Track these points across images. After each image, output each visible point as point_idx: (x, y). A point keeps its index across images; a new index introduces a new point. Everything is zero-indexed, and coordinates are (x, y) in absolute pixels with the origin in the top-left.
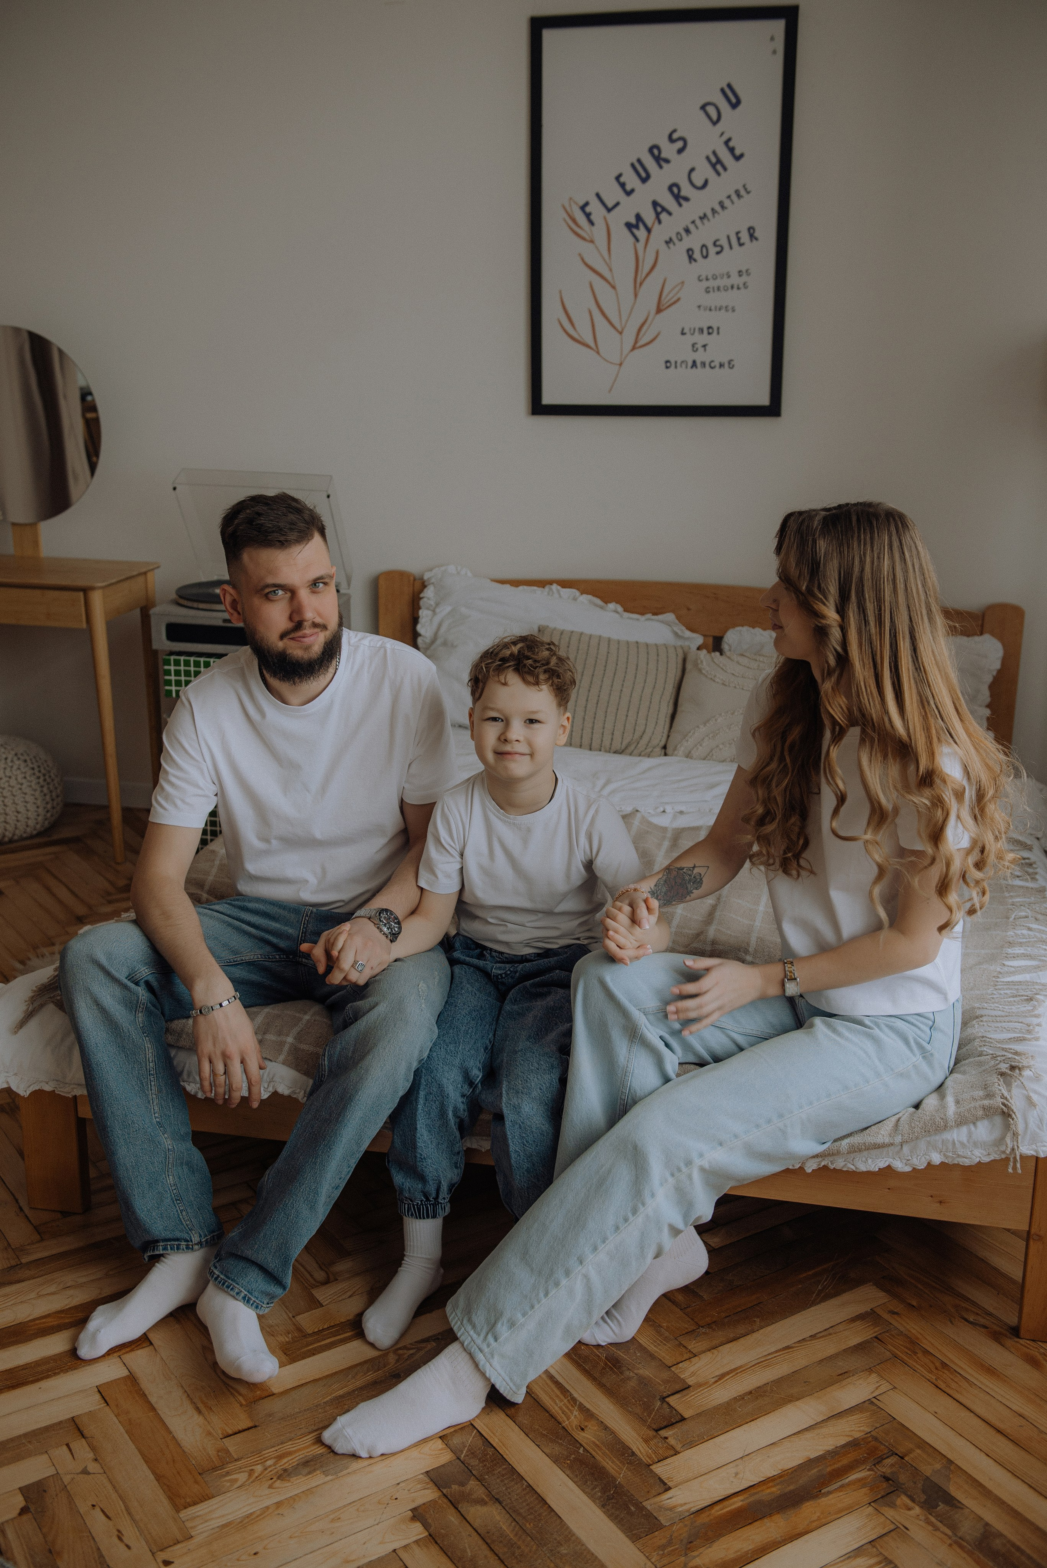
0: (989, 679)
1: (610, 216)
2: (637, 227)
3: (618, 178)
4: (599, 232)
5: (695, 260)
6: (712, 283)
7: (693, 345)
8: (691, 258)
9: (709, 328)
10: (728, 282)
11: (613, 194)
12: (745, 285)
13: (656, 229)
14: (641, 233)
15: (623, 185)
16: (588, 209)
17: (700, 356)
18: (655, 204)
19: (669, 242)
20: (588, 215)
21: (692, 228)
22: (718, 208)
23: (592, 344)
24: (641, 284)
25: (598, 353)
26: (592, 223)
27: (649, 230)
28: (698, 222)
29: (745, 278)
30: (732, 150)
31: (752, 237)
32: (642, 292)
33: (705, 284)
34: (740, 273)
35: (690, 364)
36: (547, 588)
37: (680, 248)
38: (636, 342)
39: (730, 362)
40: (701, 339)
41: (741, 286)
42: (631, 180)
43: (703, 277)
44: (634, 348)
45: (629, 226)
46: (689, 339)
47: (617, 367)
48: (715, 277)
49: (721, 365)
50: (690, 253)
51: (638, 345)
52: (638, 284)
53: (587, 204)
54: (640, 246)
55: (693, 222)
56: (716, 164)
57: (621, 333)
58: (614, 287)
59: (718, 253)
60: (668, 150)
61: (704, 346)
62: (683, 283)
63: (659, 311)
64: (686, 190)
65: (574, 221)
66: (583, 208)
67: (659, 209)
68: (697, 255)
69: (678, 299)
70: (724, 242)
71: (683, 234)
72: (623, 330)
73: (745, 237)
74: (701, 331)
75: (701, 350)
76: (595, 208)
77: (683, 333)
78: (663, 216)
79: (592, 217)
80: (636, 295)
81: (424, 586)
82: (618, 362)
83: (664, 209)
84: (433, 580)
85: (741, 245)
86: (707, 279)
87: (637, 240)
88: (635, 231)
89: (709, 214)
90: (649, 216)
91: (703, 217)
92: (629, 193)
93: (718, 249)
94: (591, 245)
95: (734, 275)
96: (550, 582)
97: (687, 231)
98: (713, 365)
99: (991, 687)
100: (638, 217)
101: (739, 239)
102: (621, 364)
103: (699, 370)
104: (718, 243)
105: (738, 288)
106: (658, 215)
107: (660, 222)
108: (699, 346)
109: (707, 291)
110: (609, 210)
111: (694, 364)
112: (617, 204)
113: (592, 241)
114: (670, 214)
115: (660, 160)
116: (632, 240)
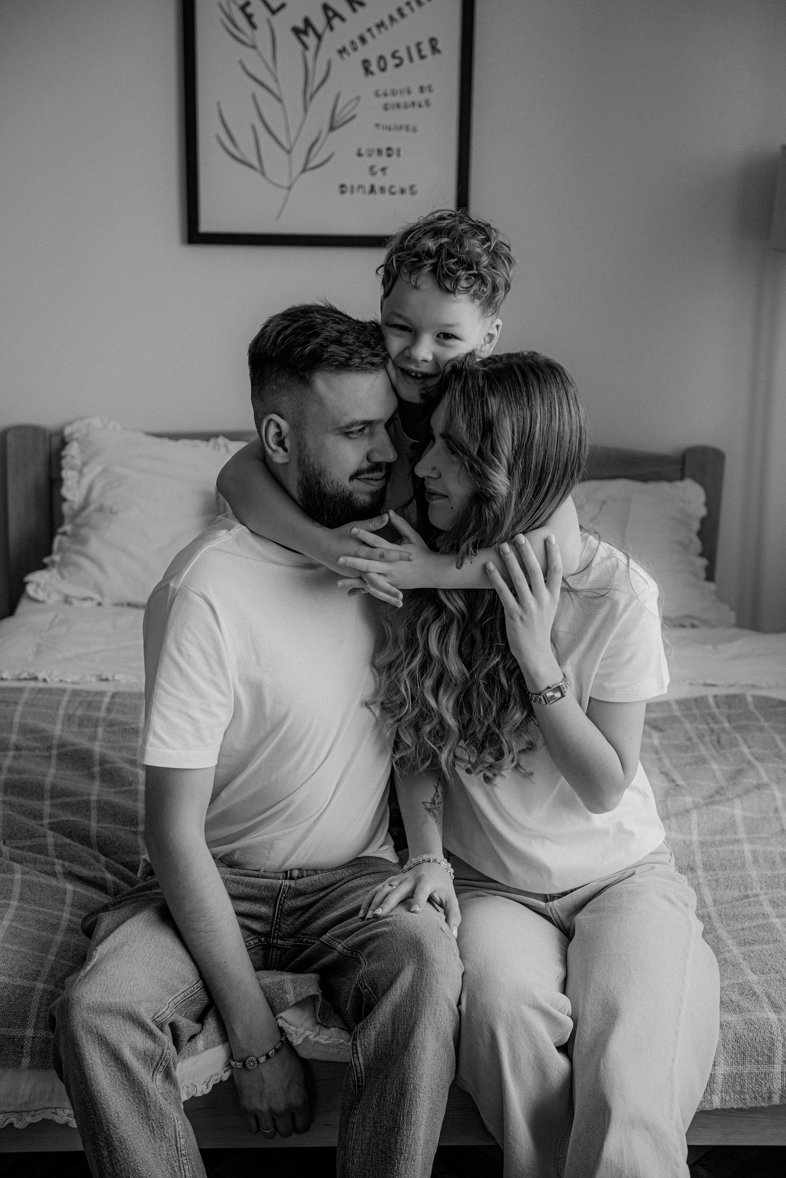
0: (696, 526)
1: (275, 20)
2: (305, 33)
4: (262, 36)
5: (372, 73)
6: (390, 100)
7: (372, 168)
8: (367, 71)
9: (389, 149)
10: (408, 99)
12: (427, 103)
13: (328, 36)
14: (311, 40)
16: (249, 10)
17: (378, 181)
18: (326, 8)
19: (342, 51)
20: (249, 17)
21: (368, 36)
22: (396, 16)
23: (256, 164)
24: (312, 97)
25: (263, 174)
26: (253, 26)
27: (319, 37)
28: (375, 30)
29: (426, 95)
31: (434, 49)
32: (313, 106)
33: (383, 100)
34: (422, 89)
35: (368, 189)
36: (212, 442)
37: (355, 59)
38: (307, 162)
39: (412, 187)
40: (380, 162)
41: (423, 103)
43: (381, 92)
44: (304, 170)
45: (296, 31)
46: (366, 162)
47: (285, 191)
48: (394, 93)
49: (403, 191)
50: (366, 64)
51: (311, 164)
52: (307, 98)
54: (310, 54)
55: (369, 30)
57: (289, 152)
58: (280, 100)
59: (397, 66)
61: (383, 169)
62: (358, 98)
63: (332, 128)
65: (233, 22)
66: (243, 8)
67: (330, 14)
68: (374, 67)
69: (353, 117)
70: (403, 54)
71: (358, 43)
72: (292, 148)
73: (426, 49)
74: (380, 152)
75: (380, 173)
76: (258, 9)
77: (360, 155)
78: (336, 22)
79: (255, 20)
80: (306, 110)
81: (64, 443)
82: (286, 185)
83: (336, 14)
84: (77, 436)
85: (422, 57)
86: (386, 95)
87: (306, 47)
88: (304, 37)
89: (387, 22)
90: (319, 22)
91: (380, 25)
93: (397, 61)
94: (253, 52)
95: (415, 90)
96: (216, 435)
97: (363, 40)
98: (393, 190)
99: (700, 534)
100: (307, 22)
101: (419, 51)
102: (290, 188)
103: (377, 197)
104: (397, 55)
105: (420, 106)
106: (329, 20)
107: (332, 28)
108: (377, 169)
109: (386, 107)
110: (274, 12)
111: (372, 190)
112: (283, 6)
113: (254, 47)
114: (343, 19)
116: (300, 47)
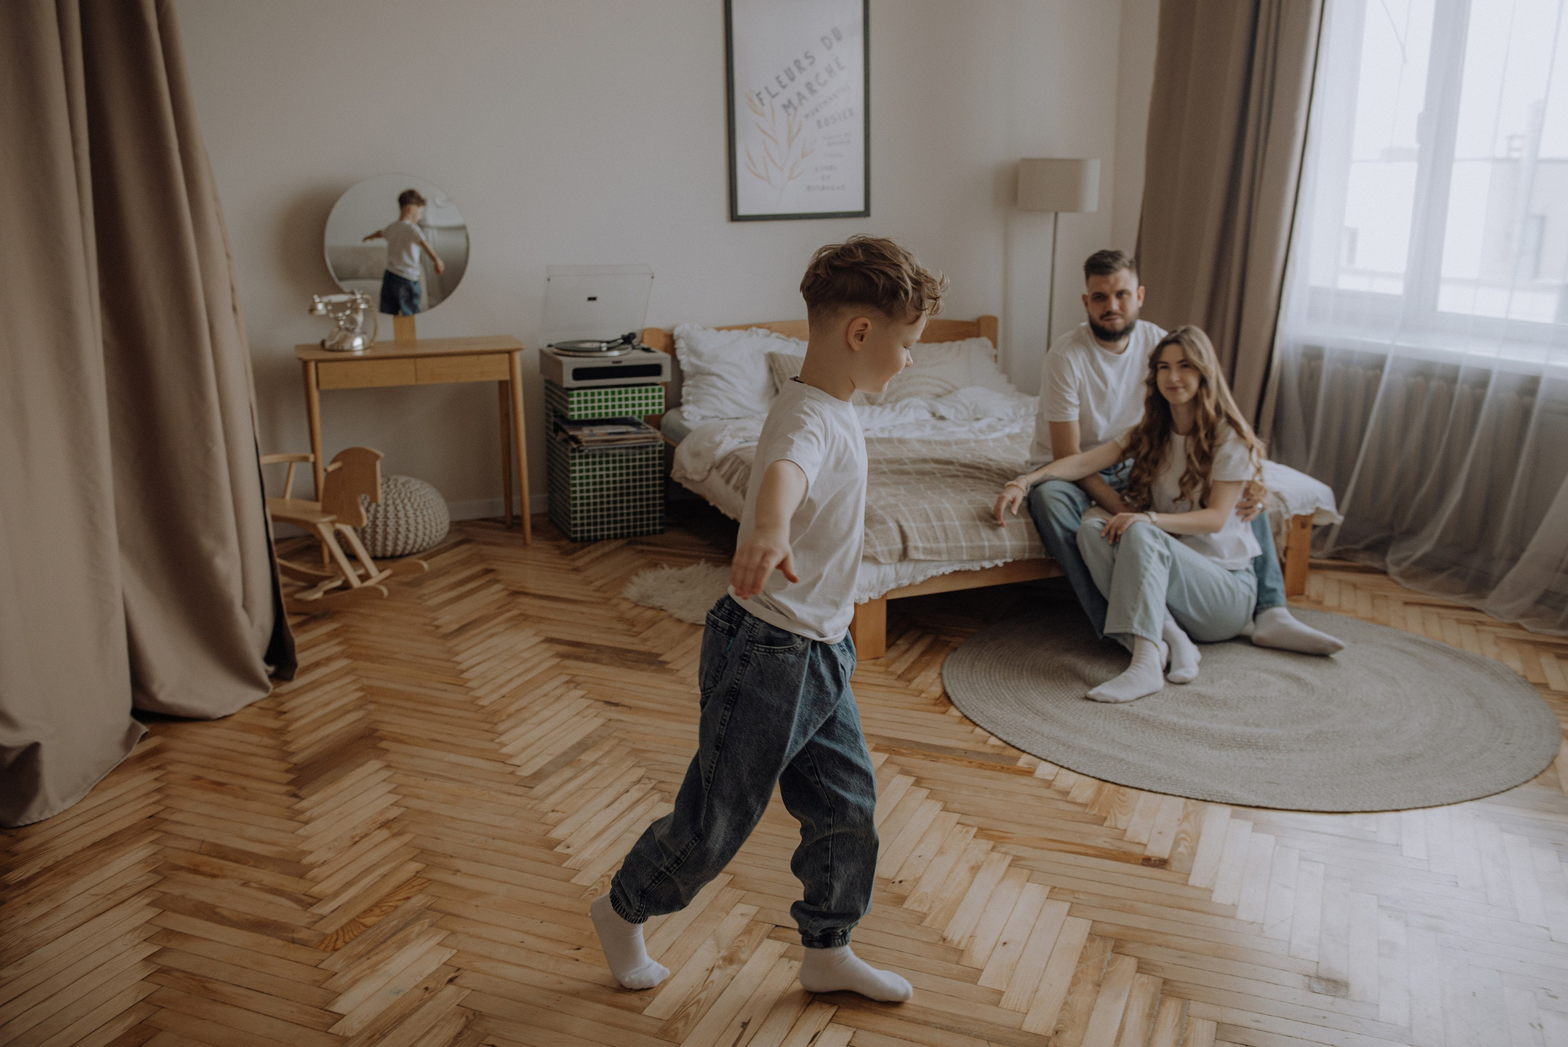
1: (773, 101)
2: (789, 107)
3: (777, 78)
4: (767, 110)
5: (822, 127)
6: (831, 140)
7: (822, 177)
8: (820, 126)
9: (830, 166)
10: (839, 140)
11: (775, 88)
12: (848, 142)
13: (799, 109)
14: (791, 111)
15: (780, 82)
16: (760, 96)
17: (826, 183)
18: (799, 94)
19: (807, 116)
20: (761, 100)
21: (819, 108)
22: (832, 97)
23: (765, 177)
24: (792, 141)
25: (769, 183)
26: (763, 104)
27: (795, 109)
28: (822, 105)
29: (847, 137)
30: (838, 64)
31: (850, 114)
32: (793, 146)
33: (828, 141)
34: (846, 134)
35: (821, 188)
37: (813, 120)
39: (842, 186)
40: (828, 174)
41: (846, 142)
42: (785, 80)
43: (826, 137)
44: (790, 180)
45: (785, 107)
46: (820, 174)
47: (780, 191)
48: (833, 137)
49: (838, 188)
50: (819, 122)
51: (792, 176)
52: (790, 141)
53: (760, 93)
54: (791, 118)
55: (820, 105)
56: (830, 71)
57: (782, 171)
58: (777, 143)
59: (834, 123)
60: (805, 63)
61: (829, 177)
62: (815, 140)
63: (802, 156)
64: (815, 87)
65: (754, 103)
66: (758, 95)
67: (801, 97)
68: (822, 124)
69: (814, 150)
70: (836, 117)
71: (814, 112)
72: (783, 168)
73: (847, 114)
74: (826, 168)
75: (826, 179)
76: (765, 96)
77: (816, 170)
78: (803, 101)
79: (764, 101)
80: (790, 148)
81: (674, 337)
82: (780, 187)
83: (804, 97)
85: (845, 120)
86: (829, 138)
87: (789, 115)
88: (787, 109)
89: (828, 100)
90: (795, 101)
91: (825, 102)
92: (784, 87)
93: (834, 121)
94: (762, 118)
95: (843, 135)
97: (816, 110)
98: (833, 188)
100: (790, 102)
101: (845, 115)
102: (782, 189)
103: (826, 191)
104: (834, 117)
105: (844, 143)
106: (800, 100)
107: (801, 105)
108: (825, 177)
109: (829, 145)
110: (773, 97)
111: (823, 188)
112: (777, 94)
113: (763, 115)
114: (806, 100)
115: (800, 68)
116: (786, 115)
